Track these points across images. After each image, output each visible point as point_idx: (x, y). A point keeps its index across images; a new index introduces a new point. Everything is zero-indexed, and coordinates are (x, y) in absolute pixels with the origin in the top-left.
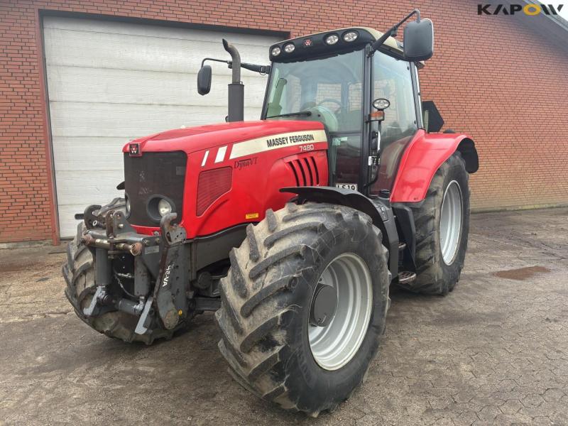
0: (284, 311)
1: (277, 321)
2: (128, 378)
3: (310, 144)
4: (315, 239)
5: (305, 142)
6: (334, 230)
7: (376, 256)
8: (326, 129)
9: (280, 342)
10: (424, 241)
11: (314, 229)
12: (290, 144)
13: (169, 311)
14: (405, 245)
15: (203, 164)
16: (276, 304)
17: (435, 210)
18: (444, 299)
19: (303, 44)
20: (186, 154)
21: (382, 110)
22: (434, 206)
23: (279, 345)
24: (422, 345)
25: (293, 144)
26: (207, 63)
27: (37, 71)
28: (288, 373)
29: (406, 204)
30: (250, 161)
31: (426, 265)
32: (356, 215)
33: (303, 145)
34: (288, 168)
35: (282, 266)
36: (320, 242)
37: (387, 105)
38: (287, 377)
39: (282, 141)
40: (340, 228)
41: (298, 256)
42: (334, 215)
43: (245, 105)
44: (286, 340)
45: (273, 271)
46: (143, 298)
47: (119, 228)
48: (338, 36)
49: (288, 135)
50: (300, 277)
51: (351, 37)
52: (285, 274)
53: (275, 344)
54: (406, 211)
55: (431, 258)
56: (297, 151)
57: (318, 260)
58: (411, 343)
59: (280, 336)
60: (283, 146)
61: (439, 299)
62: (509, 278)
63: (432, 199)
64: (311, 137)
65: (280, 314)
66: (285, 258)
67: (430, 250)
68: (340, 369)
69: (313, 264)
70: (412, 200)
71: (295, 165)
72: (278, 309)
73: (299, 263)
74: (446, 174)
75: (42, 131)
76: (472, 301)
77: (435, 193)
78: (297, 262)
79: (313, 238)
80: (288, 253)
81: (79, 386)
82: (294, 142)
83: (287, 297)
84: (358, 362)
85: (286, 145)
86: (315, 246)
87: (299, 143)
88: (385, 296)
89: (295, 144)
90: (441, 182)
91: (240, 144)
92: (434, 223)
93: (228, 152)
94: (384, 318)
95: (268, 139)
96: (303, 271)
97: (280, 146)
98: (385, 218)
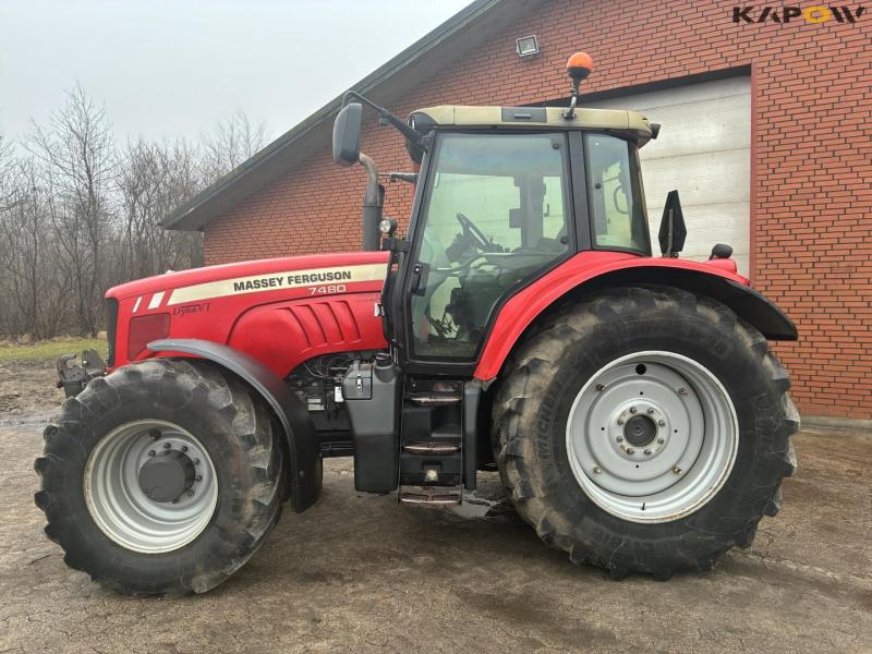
3: (337, 285)
5: (327, 282)
12: (285, 285)
15: (135, 310)
20: (118, 301)
22: (524, 393)
25: (294, 285)
29: (482, 382)
30: (197, 308)
33: (318, 287)
34: (285, 316)
39: (271, 283)
49: (285, 275)
50: (61, 429)
56: (302, 295)
60: (269, 288)
64: (347, 275)
71: (299, 312)
74: (579, 337)
77: (528, 371)
82: (297, 282)
85: (278, 287)
87: (311, 284)
88: (240, 492)
89: (299, 285)
90: (555, 352)
91: (184, 289)
92: (519, 423)
93: (166, 298)
94: (239, 522)
95: (238, 281)
96: (66, 424)
97: (262, 289)
98: (360, 395)
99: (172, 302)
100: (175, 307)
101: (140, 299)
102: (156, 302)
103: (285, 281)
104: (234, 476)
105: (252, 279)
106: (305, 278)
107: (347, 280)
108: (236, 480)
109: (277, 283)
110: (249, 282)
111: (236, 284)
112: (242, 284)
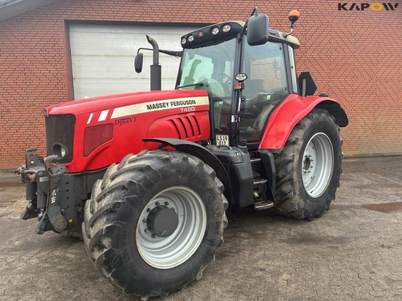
0: (109, 225)
1: (102, 232)
2: (56, 260)
3: (191, 107)
4: (141, 176)
5: (187, 105)
6: (160, 170)
7: (208, 189)
8: (210, 95)
9: (107, 246)
10: (285, 179)
11: (141, 169)
12: (170, 107)
13: (58, 220)
14: (266, 181)
15: (89, 122)
16: (105, 220)
17: (294, 156)
18: (309, 223)
19: (198, 35)
20: (75, 116)
21: (243, 81)
22: (294, 153)
23: (106, 248)
24: (265, 257)
25: (174, 107)
26: (141, 51)
27: (64, 60)
28: (114, 268)
29: (270, 150)
30: (129, 120)
31: (287, 196)
32: (185, 159)
33: (184, 108)
34: (170, 124)
35: (113, 194)
36: (145, 178)
37: (245, 78)
38: (113, 271)
39: (163, 105)
40: (167, 169)
41: (123, 188)
42: (162, 159)
43: (162, 77)
44: (111, 245)
45: (108, 197)
46: (43, 210)
47: (31, 164)
48: (218, 28)
49: (169, 101)
50: (124, 203)
51: (227, 29)
52: (113, 200)
53: (102, 247)
54: (268, 156)
55: (291, 191)
56: (177, 112)
57: (142, 191)
58: (258, 254)
59: (106, 242)
60: (163, 108)
61: (305, 223)
62: (374, 210)
63: (292, 147)
64: (194, 102)
65: (104, 227)
66: (115, 188)
67: (290, 186)
68: (171, 268)
69: (137, 194)
70: (274, 147)
71: (177, 122)
72: (106, 223)
73: (124, 193)
74: (307, 128)
75: (67, 98)
76: (330, 226)
77: (294, 143)
78: (123, 192)
79: (139, 175)
80: (117, 186)
81: (26, 262)
82: (175, 105)
83: (112, 216)
84: (191, 265)
85: (167, 108)
86: (140, 181)
87: (180, 106)
88: (219, 218)
89: (175, 107)
90: (301, 135)
91: (121, 108)
92: (292, 165)
93: (110, 114)
94: (218, 235)
95: (149, 104)
96: (127, 199)
97: (160, 109)
98: (239, 161)
99: (114, 116)
100: (116, 120)
101: (92, 115)
102: (103, 116)
103: (170, 105)
104: (217, 210)
105: (155, 103)
106: (178, 103)
107: (194, 105)
108: (217, 212)
109: (166, 105)
110: (154, 105)
111: (148, 106)
112: (150, 105)
